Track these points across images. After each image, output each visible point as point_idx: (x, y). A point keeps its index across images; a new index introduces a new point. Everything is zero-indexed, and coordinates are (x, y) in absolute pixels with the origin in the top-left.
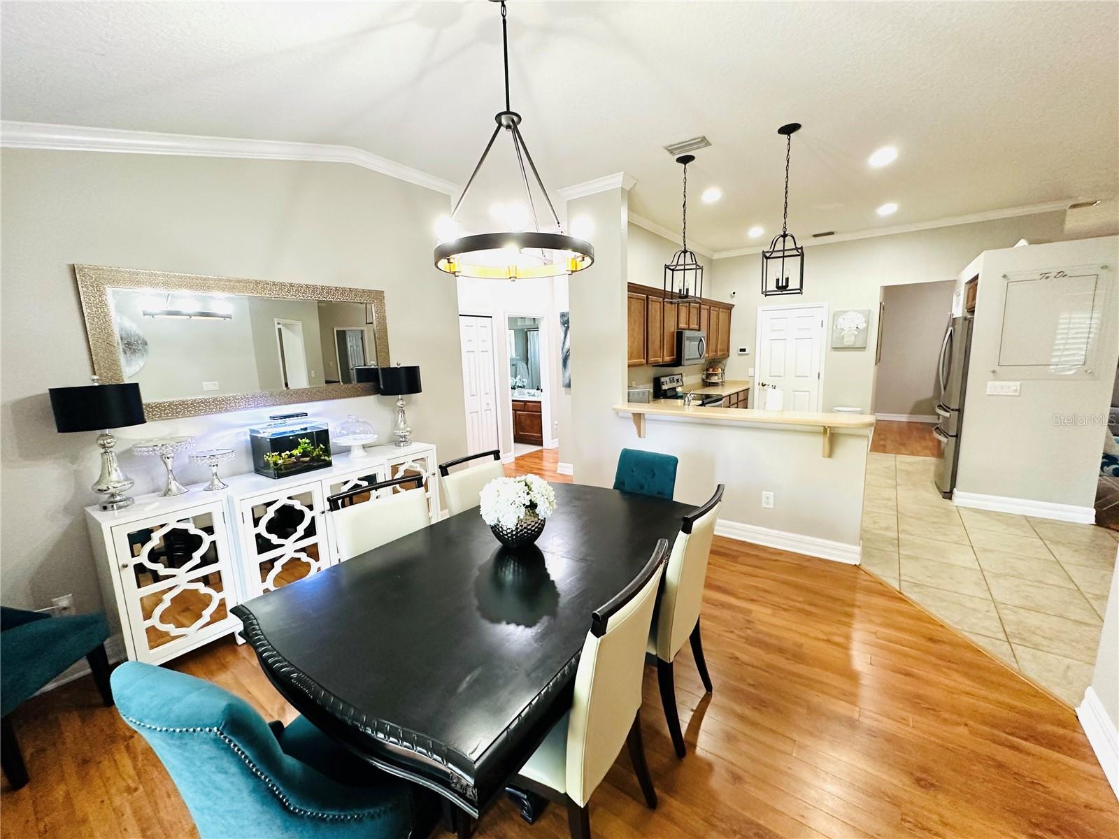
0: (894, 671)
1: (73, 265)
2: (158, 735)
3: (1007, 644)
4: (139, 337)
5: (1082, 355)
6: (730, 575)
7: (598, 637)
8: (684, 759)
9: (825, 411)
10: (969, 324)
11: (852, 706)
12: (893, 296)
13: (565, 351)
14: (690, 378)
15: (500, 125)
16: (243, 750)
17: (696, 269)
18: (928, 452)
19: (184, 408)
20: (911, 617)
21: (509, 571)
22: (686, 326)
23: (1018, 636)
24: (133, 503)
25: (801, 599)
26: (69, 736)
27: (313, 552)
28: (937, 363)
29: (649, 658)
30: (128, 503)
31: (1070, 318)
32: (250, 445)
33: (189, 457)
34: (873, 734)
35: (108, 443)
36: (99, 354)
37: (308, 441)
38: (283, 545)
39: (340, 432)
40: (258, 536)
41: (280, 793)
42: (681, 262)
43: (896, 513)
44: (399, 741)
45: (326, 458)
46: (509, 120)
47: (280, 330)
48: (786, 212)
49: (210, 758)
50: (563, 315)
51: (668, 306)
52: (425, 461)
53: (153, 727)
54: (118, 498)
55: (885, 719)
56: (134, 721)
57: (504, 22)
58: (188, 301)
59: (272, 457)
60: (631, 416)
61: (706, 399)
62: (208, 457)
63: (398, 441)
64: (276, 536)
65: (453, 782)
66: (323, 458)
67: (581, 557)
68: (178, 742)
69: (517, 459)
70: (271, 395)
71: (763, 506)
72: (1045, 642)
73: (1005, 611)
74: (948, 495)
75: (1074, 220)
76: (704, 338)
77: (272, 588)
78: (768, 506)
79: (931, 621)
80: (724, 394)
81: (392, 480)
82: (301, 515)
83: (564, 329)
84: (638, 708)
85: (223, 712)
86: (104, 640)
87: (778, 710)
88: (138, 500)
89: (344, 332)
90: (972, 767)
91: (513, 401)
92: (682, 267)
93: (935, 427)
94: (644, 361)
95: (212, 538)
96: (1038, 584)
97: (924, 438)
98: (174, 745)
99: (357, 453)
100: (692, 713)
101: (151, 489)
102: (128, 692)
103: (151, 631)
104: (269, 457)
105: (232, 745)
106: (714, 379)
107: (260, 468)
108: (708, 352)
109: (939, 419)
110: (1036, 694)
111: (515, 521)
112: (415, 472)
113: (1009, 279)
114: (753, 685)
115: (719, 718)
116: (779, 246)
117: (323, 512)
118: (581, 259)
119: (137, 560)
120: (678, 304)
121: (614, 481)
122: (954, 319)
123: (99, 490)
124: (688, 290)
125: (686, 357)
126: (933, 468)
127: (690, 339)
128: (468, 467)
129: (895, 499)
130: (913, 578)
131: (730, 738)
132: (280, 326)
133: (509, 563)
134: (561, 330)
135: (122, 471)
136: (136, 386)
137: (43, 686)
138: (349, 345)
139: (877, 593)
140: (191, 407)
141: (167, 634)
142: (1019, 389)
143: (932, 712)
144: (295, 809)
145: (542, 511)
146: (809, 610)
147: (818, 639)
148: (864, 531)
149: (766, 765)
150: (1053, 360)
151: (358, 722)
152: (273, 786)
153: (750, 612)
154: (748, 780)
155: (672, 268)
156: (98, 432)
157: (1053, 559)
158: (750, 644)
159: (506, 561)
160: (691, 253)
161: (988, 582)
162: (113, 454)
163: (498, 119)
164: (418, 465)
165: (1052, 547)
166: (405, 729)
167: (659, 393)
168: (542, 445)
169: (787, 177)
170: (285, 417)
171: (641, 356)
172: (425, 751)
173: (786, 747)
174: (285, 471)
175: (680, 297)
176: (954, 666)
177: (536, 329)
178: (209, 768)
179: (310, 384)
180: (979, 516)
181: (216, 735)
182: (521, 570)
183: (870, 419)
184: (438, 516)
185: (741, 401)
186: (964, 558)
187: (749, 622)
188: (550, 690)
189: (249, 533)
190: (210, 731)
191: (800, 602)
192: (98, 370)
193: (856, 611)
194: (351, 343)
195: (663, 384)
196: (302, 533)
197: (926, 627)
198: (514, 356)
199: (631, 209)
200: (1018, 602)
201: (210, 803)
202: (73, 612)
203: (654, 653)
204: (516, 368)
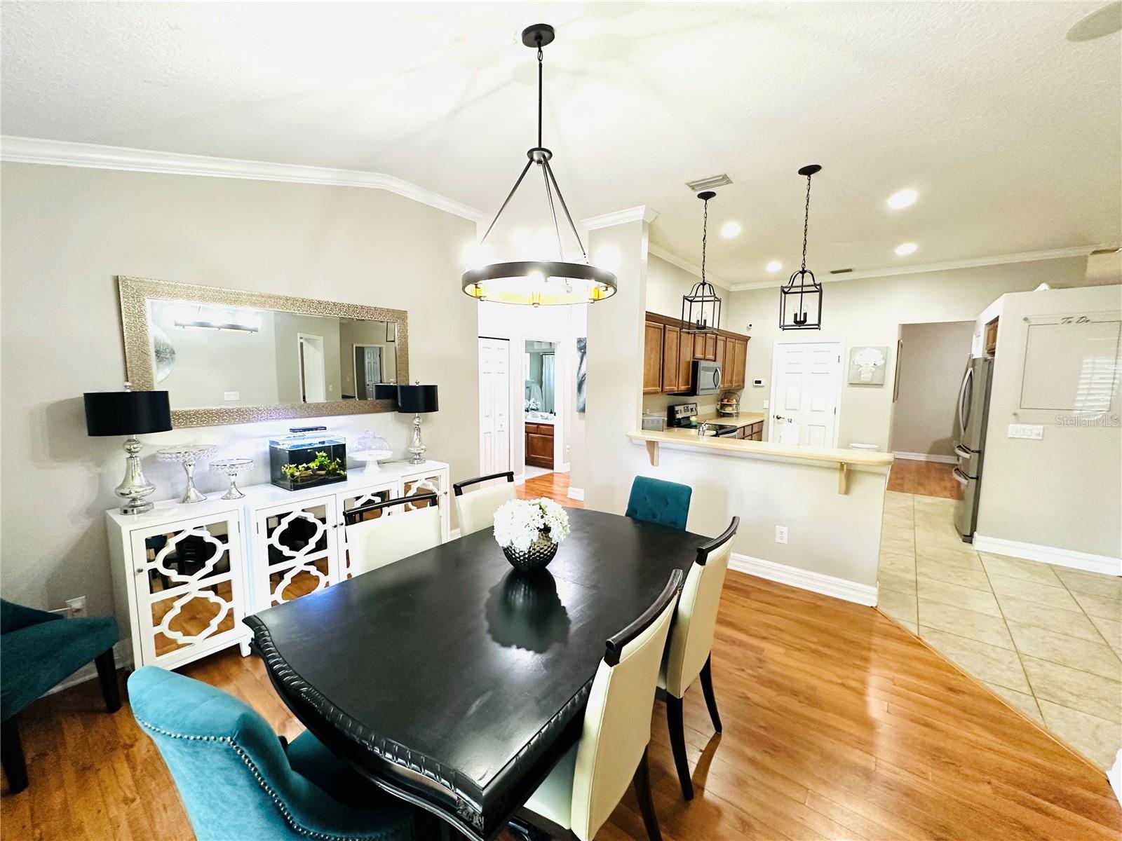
0: (912, 721)
1: (118, 277)
2: (172, 742)
3: (1033, 698)
4: (168, 346)
5: (1107, 401)
6: (742, 611)
7: (611, 666)
8: (691, 802)
9: (840, 447)
10: (989, 364)
11: (869, 756)
12: (912, 335)
13: (580, 375)
14: (704, 408)
15: (532, 160)
16: (253, 762)
17: (714, 301)
18: (947, 493)
19: (209, 417)
20: (930, 664)
21: (520, 595)
22: (702, 356)
23: (1044, 690)
24: (153, 508)
25: (815, 640)
26: (70, 741)
27: (322, 566)
28: (956, 403)
29: (660, 693)
30: (148, 507)
31: (1094, 363)
32: (268, 456)
33: (210, 465)
34: (890, 787)
35: (134, 448)
36: (133, 362)
37: (325, 454)
38: (294, 558)
39: (356, 447)
40: (271, 547)
41: (285, 810)
42: (700, 294)
43: (914, 555)
44: (407, 763)
45: (342, 472)
46: (540, 156)
47: (302, 344)
48: (805, 250)
49: (222, 769)
50: (580, 341)
51: (684, 335)
52: (437, 480)
53: (168, 733)
54: (139, 503)
55: (903, 772)
56: (149, 726)
57: (541, 65)
58: (219, 314)
59: (289, 469)
60: (645, 443)
61: (720, 429)
62: (228, 466)
63: (413, 458)
64: (288, 548)
65: (459, 809)
66: (338, 472)
67: (593, 583)
68: (190, 751)
69: (527, 481)
70: (292, 408)
71: (777, 541)
72: (1073, 699)
73: (1031, 664)
74: (969, 539)
75: (1096, 266)
76: (719, 368)
77: (281, 601)
78: (781, 541)
79: (951, 669)
80: (738, 426)
81: (405, 498)
82: (313, 528)
83: (580, 354)
84: (647, 744)
85: (237, 721)
86: (114, 644)
87: (790, 756)
88: (157, 505)
89: (363, 348)
90: (996, 829)
91: (526, 423)
92: (701, 299)
93: (956, 468)
94: (660, 389)
95: (226, 547)
96: (1062, 637)
97: (943, 480)
98: (187, 753)
99: (372, 468)
100: (701, 753)
101: (171, 495)
102: (145, 697)
103: (160, 638)
104: (287, 468)
105: (243, 756)
106: (729, 410)
107: (276, 481)
108: (723, 382)
109: (958, 460)
110: (1064, 754)
111: (529, 545)
112: (429, 490)
113: (1031, 322)
114: (764, 728)
115: (728, 761)
116: (798, 282)
117: (335, 526)
118: (604, 289)
119: (152, 565)
120: (695, 335)
121: (627, 508)
122: (974, 360)
123: (122, 494)
124: (705, 321)
125: (701, 387)
126: (952, 510)
127: (707, 369)
128: (479, 488)
129: (913, 541)
130: (931, 623)
131: (739, 783)
132: (302, 341)
133: (520, 587)
134: (578, 355)
135: (145, 476)
136: (165, 394)
137: (51, 688)
138: (367, 361)
139: (895, 638)
140: (216, 417)
141: (174, 641)
142: (1041, 433)
143: (952, 766)
144: (298, 827)
145: (556, 535)
146: (823, 652)
147: (831, 682)
148: (881, 572)
149: (776, 813)
150: (1076, 405)
151: (367, 740)
152: (279, 801)
153: (762, 650)
154: (758, 829)
155: (690, 299)
156: (126, 437)
157: (1079, 610)
158: (763, 685)
159: (517, 584)
160: (710, 285)
161: (1011, 631)
162: (138, 459)
163: (530, 154)
164: (431, 484)
165: (1078, 599)
166: (413, 751)
167: (673, 422)
168: (552, 468)
169: (807, 215)
170: (305, 430)
171: (656, 383)
172: (433, 775)
173: (798, 795)
174: (300, 484)
175: (698, 328)
176: (975, 719)
177: (552, 353)
178: (218, 778)
179: (327, 399)
180: (1002, 563)
181: (229, 745)
182: (531, 594)
183: (889, 457)
184: (448, 536)
185: (755, 433)
186: (984, 605)
187: (761, 661)
188: (560, 718)
189: (261, 544)
190: (224, 740)
191: (814, 643)
192: (131, 377)
193: (872, 655)
194: (369, 360)
195: (677, 412)
196: (314, 547)
197: (946, 676)
198: (528, 379)
199: (651, 240)
200: (1043, 655)
201: (214, 816)
202: (84, 615)
203: (663, 687)
204: (530, 391)
